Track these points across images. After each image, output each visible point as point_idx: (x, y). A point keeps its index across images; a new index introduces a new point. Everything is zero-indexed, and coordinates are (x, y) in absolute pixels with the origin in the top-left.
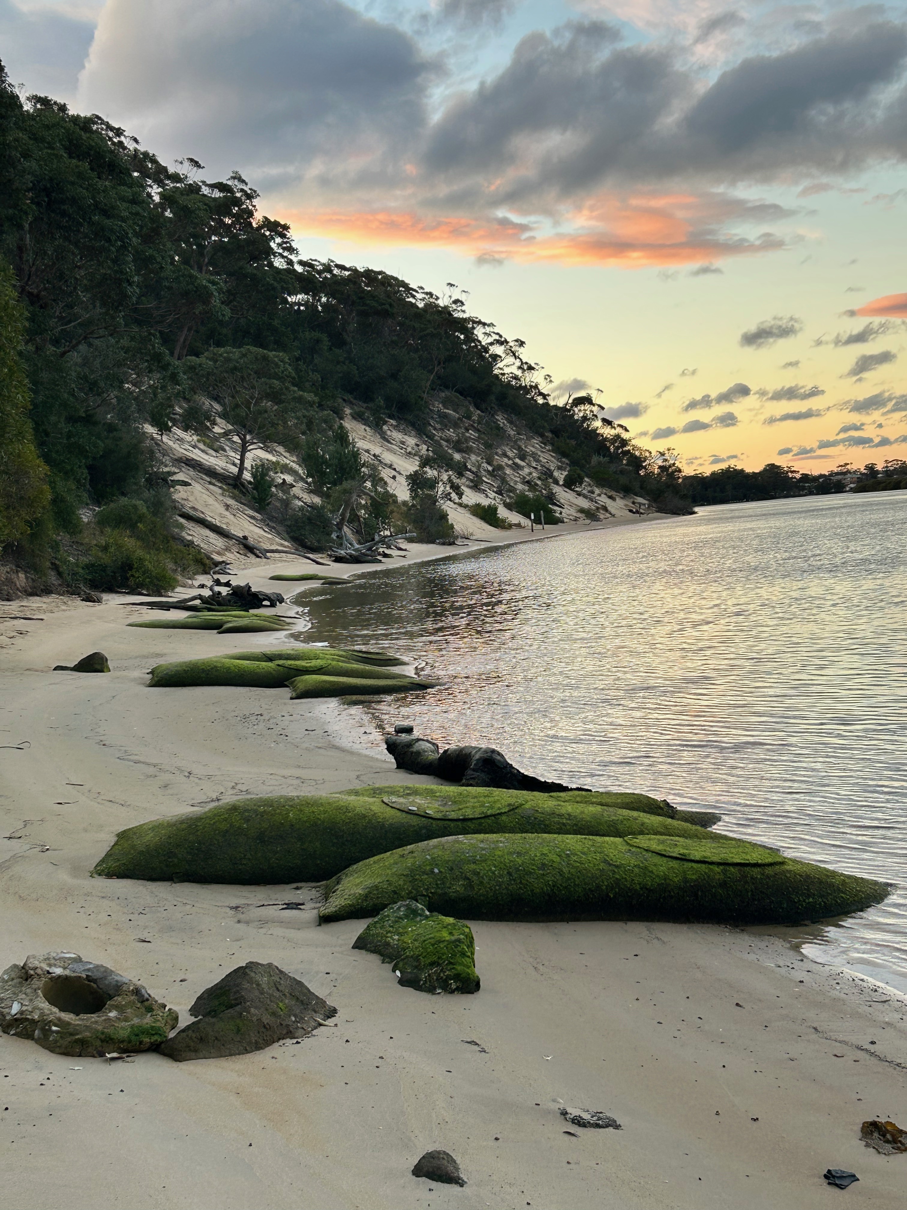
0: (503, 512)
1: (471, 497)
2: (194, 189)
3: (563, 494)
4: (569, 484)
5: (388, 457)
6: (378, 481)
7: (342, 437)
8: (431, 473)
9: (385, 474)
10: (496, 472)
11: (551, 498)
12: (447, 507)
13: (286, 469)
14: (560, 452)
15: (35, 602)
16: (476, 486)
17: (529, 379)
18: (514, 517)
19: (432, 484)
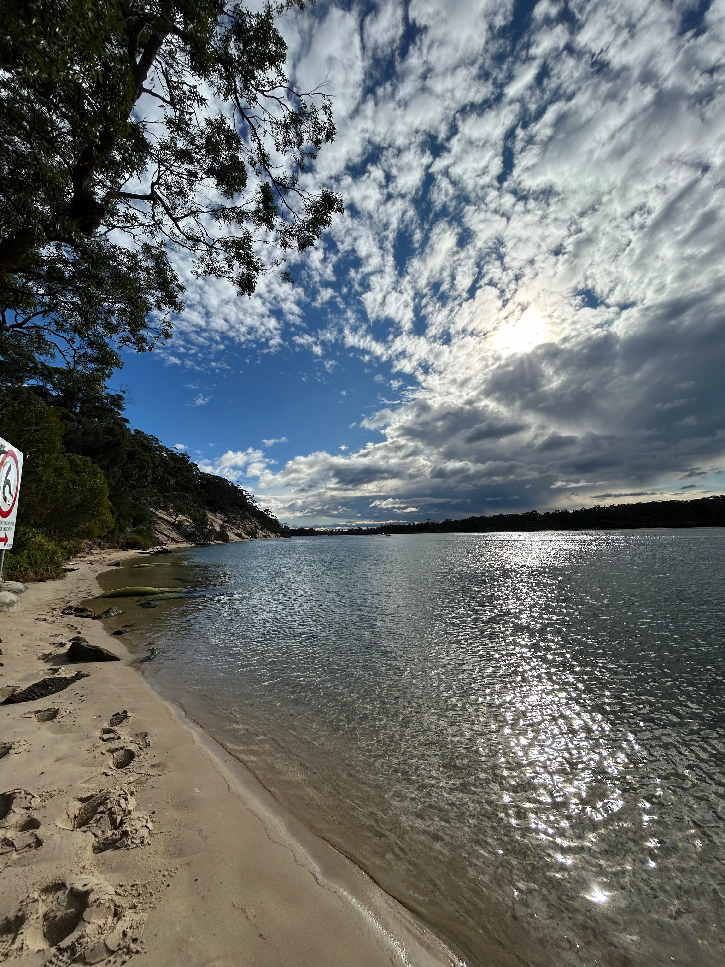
0: (243, 535)
1: (236, 531)
2: (175, 454)
3: (259, 532)
4: (261, 529)
5: (216, 520)
6: (212, 525)
7: (205, 515)
8: (225, 524)
9: (215, 524)
10: (244, 525)
11: (256, 532)
12: (229, 533)
13: (188, 521)
14: (260, 522)
15: (110, 550)
16: (238, 528)
17: (255, 504)
18: (246, 536)
19: (226, 527)
